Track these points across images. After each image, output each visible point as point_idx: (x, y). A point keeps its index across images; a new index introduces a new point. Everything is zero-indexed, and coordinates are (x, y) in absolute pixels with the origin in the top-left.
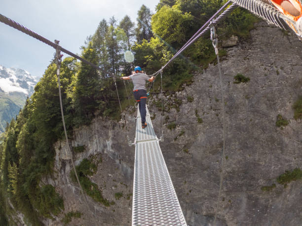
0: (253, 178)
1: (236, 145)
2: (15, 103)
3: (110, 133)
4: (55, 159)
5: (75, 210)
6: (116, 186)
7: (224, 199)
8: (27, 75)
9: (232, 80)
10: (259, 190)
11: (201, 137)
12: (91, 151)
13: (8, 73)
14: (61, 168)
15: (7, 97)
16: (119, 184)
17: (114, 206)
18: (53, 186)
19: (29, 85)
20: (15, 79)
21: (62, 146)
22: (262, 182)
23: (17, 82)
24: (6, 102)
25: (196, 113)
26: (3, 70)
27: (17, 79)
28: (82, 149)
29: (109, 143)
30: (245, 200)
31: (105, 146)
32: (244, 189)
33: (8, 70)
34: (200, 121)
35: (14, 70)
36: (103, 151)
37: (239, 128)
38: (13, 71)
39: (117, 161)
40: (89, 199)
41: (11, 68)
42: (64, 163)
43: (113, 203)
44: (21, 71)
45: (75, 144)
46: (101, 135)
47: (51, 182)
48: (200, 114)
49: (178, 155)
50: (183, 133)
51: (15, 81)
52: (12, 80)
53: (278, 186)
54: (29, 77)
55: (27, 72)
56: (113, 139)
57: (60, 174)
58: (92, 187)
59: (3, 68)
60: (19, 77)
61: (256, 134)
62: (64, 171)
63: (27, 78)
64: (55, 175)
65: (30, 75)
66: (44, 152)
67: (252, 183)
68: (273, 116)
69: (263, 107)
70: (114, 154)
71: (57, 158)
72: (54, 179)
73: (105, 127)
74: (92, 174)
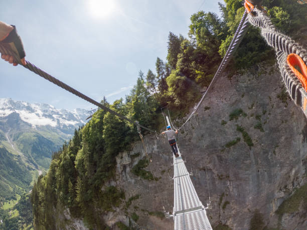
0: (215, 147)
1: (207, 135)
2: (44, 136)
3: (155, 142)
4: (116, 167)
5: (134, 195)
6: (161, 168)
7: (207, 159)
8: (52, 108)
9: (204, 109)
10: (220, 152)
11: (194, 135)
12: (144, 155)
13: (33, 108)
14: (122, 171)
15: (34, 131)
16: (163, 166)
17: (161, 180)
18: (115, 186)
19: (55, 118)
20: (41, 113)
21: (123, 156)
22: (220, 148)
23: (43, 116)
24: (34, 136)
25: (192, 125)
26: (28, 106)
27: (42, 113)
28: (138, 155)
29: (155, 147)
30: (216, 157)
31: (153, 149)
32: (214, 152)
33: (33, 106)
34: (193, 128)
35: (39, 105)
36: (152, 152)
37: (207, 129)
38: (37, 106)
39: (161, 155)
40: (145, 182)
41: (35, 104)
42: (125, 167)
43: (160, 178)
44: (46, 105)
45: (132, 153)
46: (150, 144)
47: (113, 184)
48: (193, 125)
49: (187, 144)
50: (187, 134)
51: (40, 115)
52: (38, 115)
53: (227, 149)
54: (54, 110)
55: (51, 106)
56: (157, 144)
57: (121, 176)
58: (147, 174)
59: (28, 104)
60: (44, 111)
61: (214, 130)
62: (125, 172)
63: (52, 111)
64: (117, 177)
65: (55, 108)
66: (108, 163)
67: (216, 149)
68: (220, 121)
69: (216, 119)
70: (159, 152)
71: (118, 165)
72: (115, 181)
73: (152, 139)
74: (147, 166)
